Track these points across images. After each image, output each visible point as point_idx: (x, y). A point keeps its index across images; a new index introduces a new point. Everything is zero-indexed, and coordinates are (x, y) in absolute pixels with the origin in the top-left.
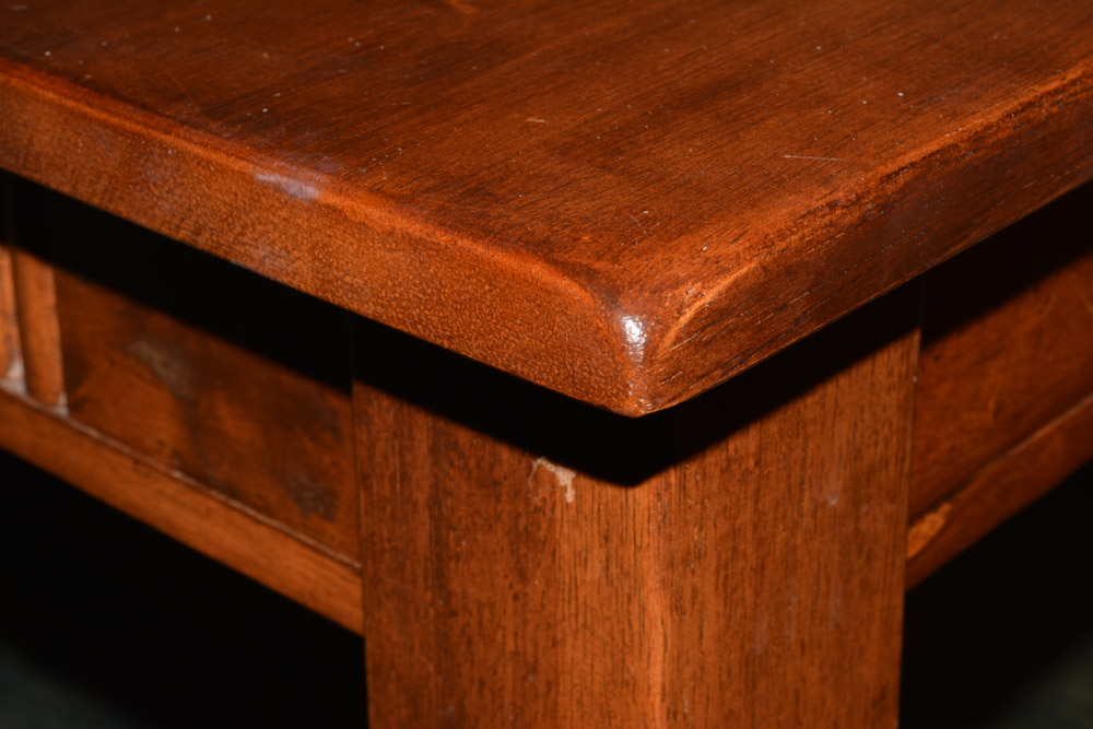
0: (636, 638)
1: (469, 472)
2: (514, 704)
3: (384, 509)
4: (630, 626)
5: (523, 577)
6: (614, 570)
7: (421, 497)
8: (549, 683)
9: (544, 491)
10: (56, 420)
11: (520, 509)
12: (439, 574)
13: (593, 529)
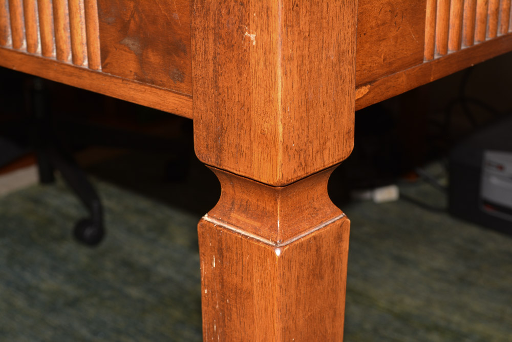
0: (274, 85)
1: (225, 45)
2: (238, 119)
3: (199, 65)
4: (272, 80)
5: (240, 74)
6: (267, 63)
7: (210, 57)
8: (248, 108)
9: (246, 44)
10: (99, 73)
11: (240, 52)
12: (216, 82)
13: (261, 52)
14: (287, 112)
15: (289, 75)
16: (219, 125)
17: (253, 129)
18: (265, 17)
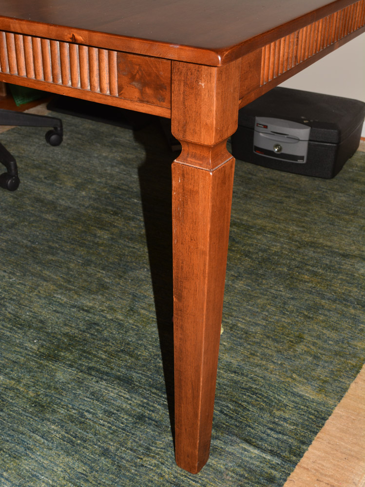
0: (212, 104)
1: (189, 87)
2: (194, 119)
3: (176, 95)
4: (212, 102)
5: (196, 100)
6: (209, 96)
7: (182, 92)
8: (200, 114)
9: (200, 87)
10: (117, 97)
11: (196, 91)
12: (184, 103)
13: (207, 91)
14: (217, 115)
15: (218, 100)
16: (185, 122)
17: (202, 122)
18: (209, 77)
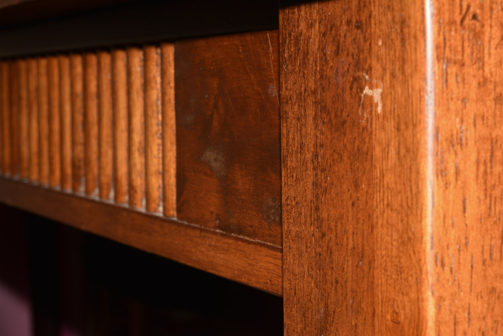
0: (414, 202)
1: (332, 125)
2: (352, 291)
3: (293, 176)
4: (411, 191)
5: (357, 186)
6: (403, 151)
7: (309, 156)
8: (370, 263)
9: (366, 114)
11: (356, 135)
12: (317, 209)
13: (391, 125)
14: (447, 269)
15: (452, 178)
16: (322, 305)
17: (379, 310)
18: (398, 43)
